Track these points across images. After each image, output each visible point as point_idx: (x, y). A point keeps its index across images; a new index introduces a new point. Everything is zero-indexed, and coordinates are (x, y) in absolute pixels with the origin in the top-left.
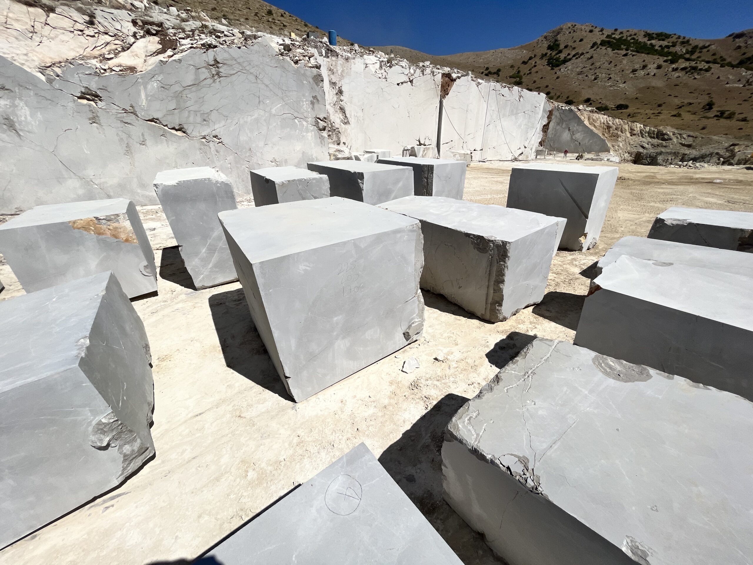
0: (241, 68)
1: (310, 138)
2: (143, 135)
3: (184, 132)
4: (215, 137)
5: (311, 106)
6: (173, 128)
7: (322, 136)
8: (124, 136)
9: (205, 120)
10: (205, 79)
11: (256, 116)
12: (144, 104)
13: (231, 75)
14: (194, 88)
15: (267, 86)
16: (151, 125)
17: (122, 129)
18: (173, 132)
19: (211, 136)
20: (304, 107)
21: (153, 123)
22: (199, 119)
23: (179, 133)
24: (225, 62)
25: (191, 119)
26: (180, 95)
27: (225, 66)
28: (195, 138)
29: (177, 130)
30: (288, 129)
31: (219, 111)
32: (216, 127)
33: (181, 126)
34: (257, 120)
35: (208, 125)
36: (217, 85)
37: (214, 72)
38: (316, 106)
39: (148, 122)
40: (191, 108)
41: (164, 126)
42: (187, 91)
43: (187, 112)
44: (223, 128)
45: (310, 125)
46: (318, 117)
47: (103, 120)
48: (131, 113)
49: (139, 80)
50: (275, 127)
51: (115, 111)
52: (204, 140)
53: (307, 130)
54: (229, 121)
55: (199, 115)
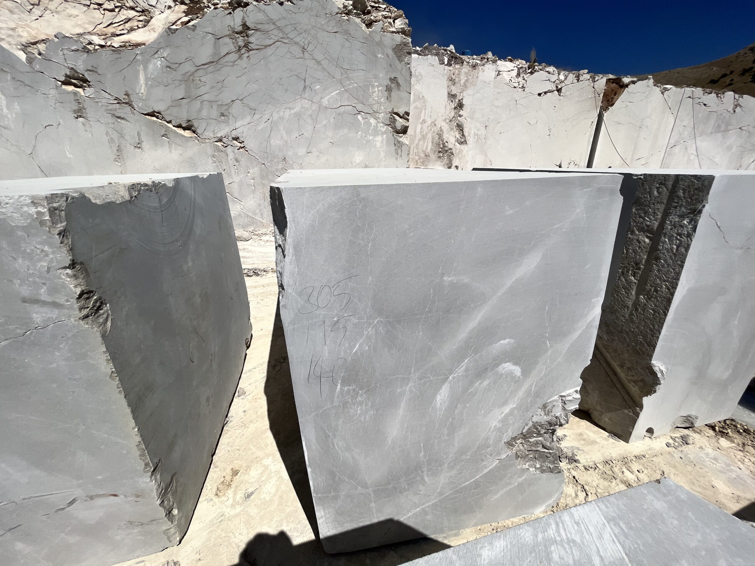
0: (281, 35)
1: (378, 144)
2: (139, 134)
3: (194, 132)
4: (236, 139)
5: (386, 94)
6: (179, 126)
7: (399, 142)
8: (115, 136)
9: (222, 115)
10: (228, 54)
11: (297, 109)
12: (142, 91)
13: (266, 46)
14: (211, 68)
15: (319, 63)
16: (150, 120)
17: (113, 126)
18: (180, 131)
19: (230, 138)
20: (374, 94)
21: (154, 119)
22: (215, 113)
23: (187, 133)
24: (259, 26)
25: (204, 113)
26: (191, 78)
27: (258, 33)
28: (207, 141)
29: (185, 129)
30: (346, 131)
31: (245, 101)
32: (238, 124)
33: (190, 123)
34: (298, 116)
35: (227, 122)
36: (244, 62)
37: (241, 44)
38: (394, 94)
39: (147, 117)
40: (206, 97)
41: (168, 122)
42: (200, 72)
43: (199, 102)
44: (248, 126)
45: (382, 125)
46: (395, 111)
47: (90, 112)
48: (126, 103)
49: (139, 57)
50: (325, 125)
51: (104, 101)
52: (219, 144)
53: (376, 132)
54: (257, 116)
55: (215, 107)
